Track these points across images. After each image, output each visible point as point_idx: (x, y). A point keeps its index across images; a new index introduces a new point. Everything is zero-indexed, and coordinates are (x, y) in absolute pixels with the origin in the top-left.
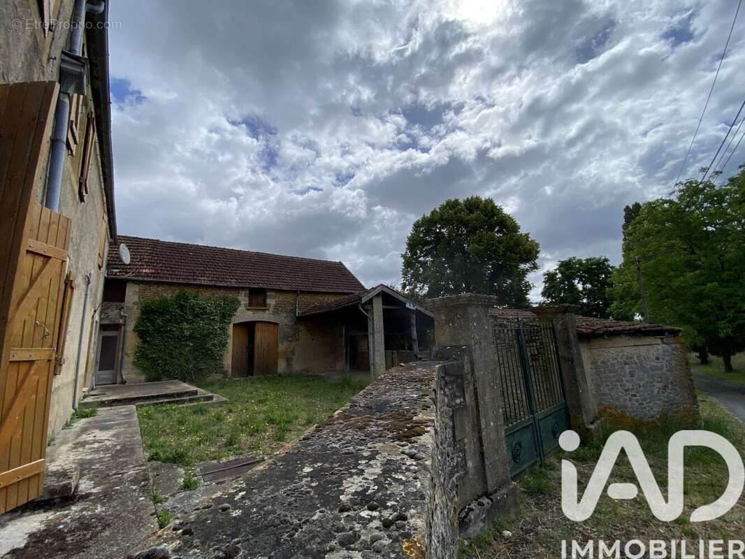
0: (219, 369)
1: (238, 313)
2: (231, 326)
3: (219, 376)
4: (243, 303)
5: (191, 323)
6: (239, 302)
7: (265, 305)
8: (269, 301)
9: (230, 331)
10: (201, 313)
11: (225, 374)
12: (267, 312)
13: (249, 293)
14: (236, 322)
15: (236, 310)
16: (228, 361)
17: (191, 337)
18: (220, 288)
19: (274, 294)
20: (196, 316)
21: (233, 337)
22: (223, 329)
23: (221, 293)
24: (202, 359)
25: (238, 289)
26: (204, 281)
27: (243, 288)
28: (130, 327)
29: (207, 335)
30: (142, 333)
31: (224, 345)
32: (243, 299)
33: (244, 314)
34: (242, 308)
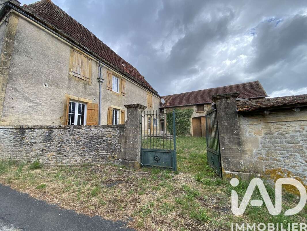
0: (189, 133)
1: (193, 114)
2: (191, 119)
3: (189, 135)
4: (195, 110)
5: (179, 118)
6: (193, 110)
7: (204, 110)
8: (205, 108)
9: (191, 120)
10: (181, 115)
11: (191, 135)
12: (204, 113)
13: (197, 107)
14: (193, 117)
15: (192, 113)
16: (191, 131)
17: (179, 122)
18: (186, 106)
19: (207, 105)
20: (180, 116)
21: (193, 123)
22: (189, 120)
23: (187, 108)
24: (183, 129)
25: (192, 106)
26: (181, 105)
27: (194, 105)
28: (165, 120)
29: (183, 122)
30: (168, 122)
31: (189, 125)
32: (195, 109)
33: (195, 114)
34: (194, 112)
